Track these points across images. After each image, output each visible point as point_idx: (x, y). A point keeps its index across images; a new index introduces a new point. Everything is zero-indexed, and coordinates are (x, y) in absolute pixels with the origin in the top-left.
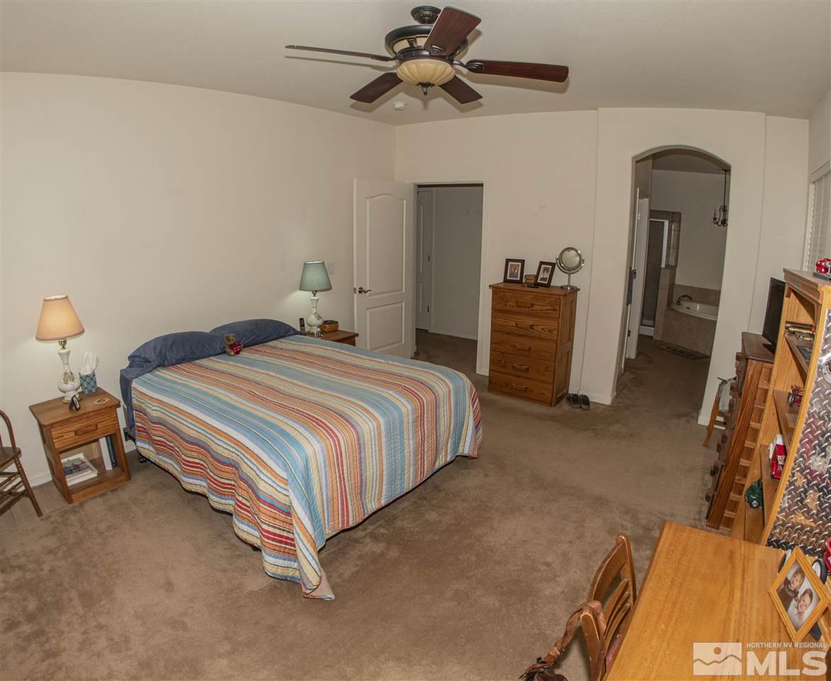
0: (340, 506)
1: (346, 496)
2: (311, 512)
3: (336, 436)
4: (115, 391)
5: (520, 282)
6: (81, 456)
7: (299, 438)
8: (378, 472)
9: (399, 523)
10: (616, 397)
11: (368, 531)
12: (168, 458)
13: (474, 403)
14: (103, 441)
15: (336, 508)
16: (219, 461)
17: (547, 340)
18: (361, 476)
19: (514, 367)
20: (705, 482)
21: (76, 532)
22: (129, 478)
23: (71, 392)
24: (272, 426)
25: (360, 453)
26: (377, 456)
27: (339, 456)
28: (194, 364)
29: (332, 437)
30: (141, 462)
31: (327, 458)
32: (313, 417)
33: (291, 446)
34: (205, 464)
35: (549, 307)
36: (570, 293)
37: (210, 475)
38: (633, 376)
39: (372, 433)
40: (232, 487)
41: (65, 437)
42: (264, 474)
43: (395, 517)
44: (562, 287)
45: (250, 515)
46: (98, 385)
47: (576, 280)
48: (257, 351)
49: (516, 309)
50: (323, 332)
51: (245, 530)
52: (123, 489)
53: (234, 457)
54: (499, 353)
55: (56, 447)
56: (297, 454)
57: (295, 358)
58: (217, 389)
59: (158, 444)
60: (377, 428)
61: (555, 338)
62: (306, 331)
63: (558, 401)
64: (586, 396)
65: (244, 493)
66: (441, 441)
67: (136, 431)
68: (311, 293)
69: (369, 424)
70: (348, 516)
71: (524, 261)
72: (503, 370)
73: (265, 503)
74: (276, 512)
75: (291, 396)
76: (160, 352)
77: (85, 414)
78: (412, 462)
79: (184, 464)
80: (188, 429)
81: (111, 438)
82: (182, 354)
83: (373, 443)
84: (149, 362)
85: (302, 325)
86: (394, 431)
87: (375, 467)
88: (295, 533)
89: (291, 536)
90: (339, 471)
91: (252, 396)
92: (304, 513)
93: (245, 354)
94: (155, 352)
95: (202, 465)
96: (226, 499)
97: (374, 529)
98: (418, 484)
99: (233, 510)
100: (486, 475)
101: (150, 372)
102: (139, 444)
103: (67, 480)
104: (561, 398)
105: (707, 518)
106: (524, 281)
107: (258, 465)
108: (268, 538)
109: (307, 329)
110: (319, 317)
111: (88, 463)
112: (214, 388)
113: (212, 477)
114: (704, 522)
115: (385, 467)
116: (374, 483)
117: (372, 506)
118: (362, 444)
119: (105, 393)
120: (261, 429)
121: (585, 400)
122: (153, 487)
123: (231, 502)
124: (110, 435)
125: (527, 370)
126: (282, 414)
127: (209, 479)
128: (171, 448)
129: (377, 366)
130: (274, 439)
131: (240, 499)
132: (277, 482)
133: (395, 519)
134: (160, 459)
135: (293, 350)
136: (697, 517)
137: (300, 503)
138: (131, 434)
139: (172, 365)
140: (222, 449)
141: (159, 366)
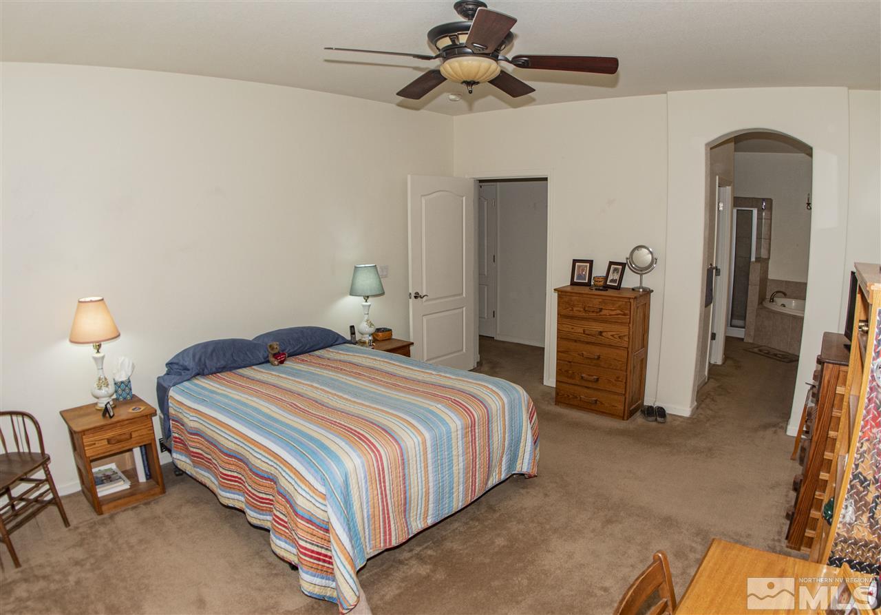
0: (381, 524)
1: (388, 514)
2: (349, 529)
3: (378, 451)
4: (152, 400)
5: (588, 284)
6: (113, 466)
7: (339, 453)
8: (424, 490)
9: (448, 545)
10: (697, 408)
11: (415, 552)
12: (205, 471)
13: (532, 418)
14: (137, 452)
15: (377, 526)
16: (257, 475)
17: (617, 348)
18: (405, 493)
19: (582, 377)
20: (788, 499)
21: (105, 545)
22: (163, 491)
23: (104, 399)
24: (312, 439)
25: (404, 469)
26: (423, 472)
27: (381, 471)
28: (236, 374)
29: (374, 452)
30: (177, 475)
31: (368, 474)
32: (355, 431)
33: (330, 461)
34: (243, 478)
35: (619, 312)
36: (641, 296)
37: (248, 490)
38: (718, 385)
39: (417, 449)
40: (270, 502)
41: (97, 445)
42: (301, 488)
43: (444, 539)
44: (633, 289)
45: (287, 531)
46: (134, 392)
47: (649, 281)
48: (303, 360)
49: (583, 314)
50: (375, 340)
51: (281, 546)
52: (158, 502)
53: (273, 471)
54: (567, 363)
55: (87, 455)
56: (335, 468)
57: (341, 369)
58: (257, 400)
59: (195, 457)
60: (423, 443)
61: (626, 346)
62: (357, 339)
63: (632, 413)
64: (662, 408)
65: (282, 508)
66: (494, 458)
67: (173, 442)
68: (362, 298)
69: (413, 439)
70: (390, 534)
71: (592, 261)
72: (570, 381)
73: (302, 518)
74: (314, 528)
75: (335, 409)
76: (200, 359)
77: (118, 422)
78: (461, 480)
79: (221, 477)
80: (227, 441)
81: (145, 448)
82: (223, 363)
83: (418, 459)
84: (188, 370)
85: (353, 333)
86: (441, 446)
87: (420, 484)
88: (333, 551)
89: (329, 553)
90: (381, 487)
91: (295, 409)
92: (342, 530)
93: (289, 364)
94: (194, 360)
95: (240, 479)
96: (263, 515)
97: (420, 551)
98: (469, 502)
99: (270, 526)
100: (546, 495)
101: (188, 380)
102: (175, 455)
103: (98, 490)
104: (635, 411)
105: (787, 538)
106: (592, 283)
107: (296, 479)
108: (305, 555)
109: (358, 337)
110: (371, 325)
111: (120, 474)
112: (255, 399)
113: (250, 491)
114: (784, 543)
115: (431, 484)
116: (420, 501)
117: (417, 525)
118: (406, 460)
119: (140, 401)
120: (301, 443)
121: (661, 412)
122: (188, 502)
123: (269, 518)
124: (145, 445)
125: (597, 380)
126: (325, 428)
127: (247, 494)
128: (209, 461)
129: (427, 378)
130: (314, 453)
131: (278, 514)
132: (316, 497)
133: (445, 539)
134: (197, 472)
135: (340, 361)
136: (776, 538)
137: (338, 519)
138: (167, 444)
139: (212, 374)
140: (260, 461)
141: (198, 374)
